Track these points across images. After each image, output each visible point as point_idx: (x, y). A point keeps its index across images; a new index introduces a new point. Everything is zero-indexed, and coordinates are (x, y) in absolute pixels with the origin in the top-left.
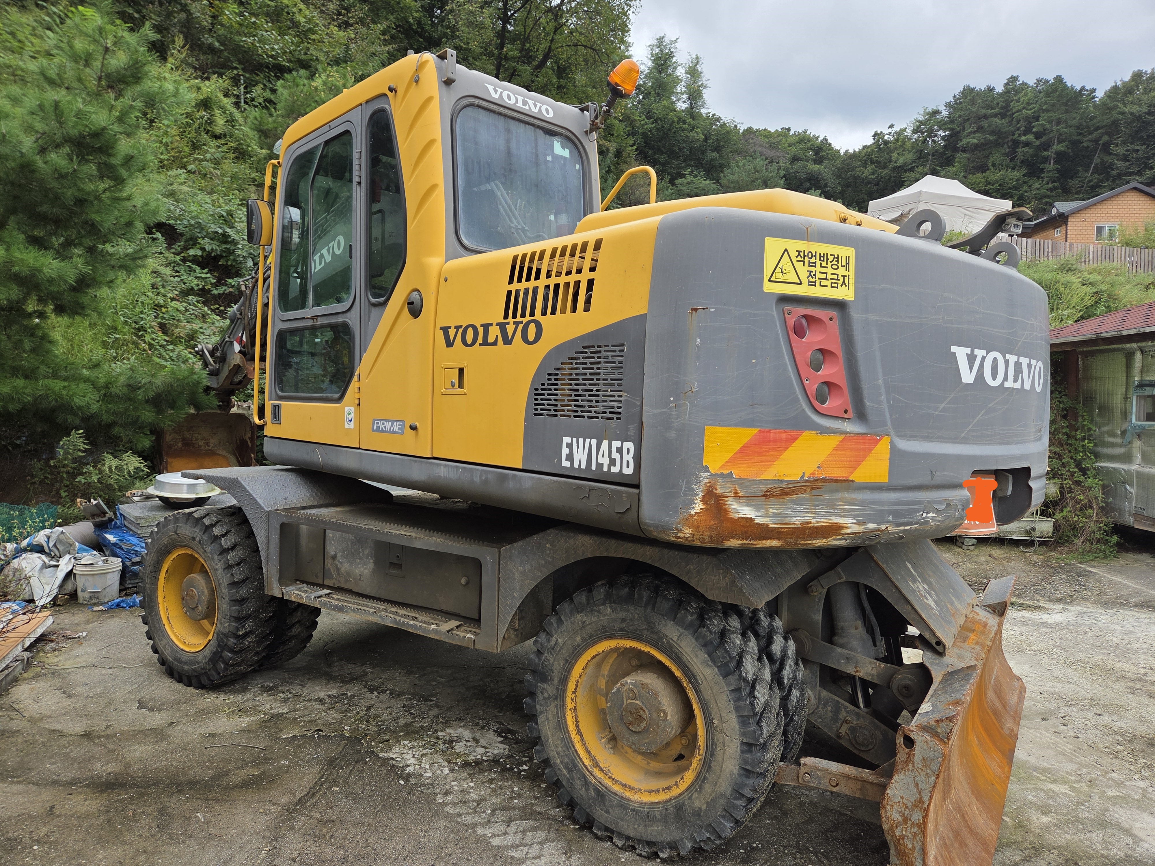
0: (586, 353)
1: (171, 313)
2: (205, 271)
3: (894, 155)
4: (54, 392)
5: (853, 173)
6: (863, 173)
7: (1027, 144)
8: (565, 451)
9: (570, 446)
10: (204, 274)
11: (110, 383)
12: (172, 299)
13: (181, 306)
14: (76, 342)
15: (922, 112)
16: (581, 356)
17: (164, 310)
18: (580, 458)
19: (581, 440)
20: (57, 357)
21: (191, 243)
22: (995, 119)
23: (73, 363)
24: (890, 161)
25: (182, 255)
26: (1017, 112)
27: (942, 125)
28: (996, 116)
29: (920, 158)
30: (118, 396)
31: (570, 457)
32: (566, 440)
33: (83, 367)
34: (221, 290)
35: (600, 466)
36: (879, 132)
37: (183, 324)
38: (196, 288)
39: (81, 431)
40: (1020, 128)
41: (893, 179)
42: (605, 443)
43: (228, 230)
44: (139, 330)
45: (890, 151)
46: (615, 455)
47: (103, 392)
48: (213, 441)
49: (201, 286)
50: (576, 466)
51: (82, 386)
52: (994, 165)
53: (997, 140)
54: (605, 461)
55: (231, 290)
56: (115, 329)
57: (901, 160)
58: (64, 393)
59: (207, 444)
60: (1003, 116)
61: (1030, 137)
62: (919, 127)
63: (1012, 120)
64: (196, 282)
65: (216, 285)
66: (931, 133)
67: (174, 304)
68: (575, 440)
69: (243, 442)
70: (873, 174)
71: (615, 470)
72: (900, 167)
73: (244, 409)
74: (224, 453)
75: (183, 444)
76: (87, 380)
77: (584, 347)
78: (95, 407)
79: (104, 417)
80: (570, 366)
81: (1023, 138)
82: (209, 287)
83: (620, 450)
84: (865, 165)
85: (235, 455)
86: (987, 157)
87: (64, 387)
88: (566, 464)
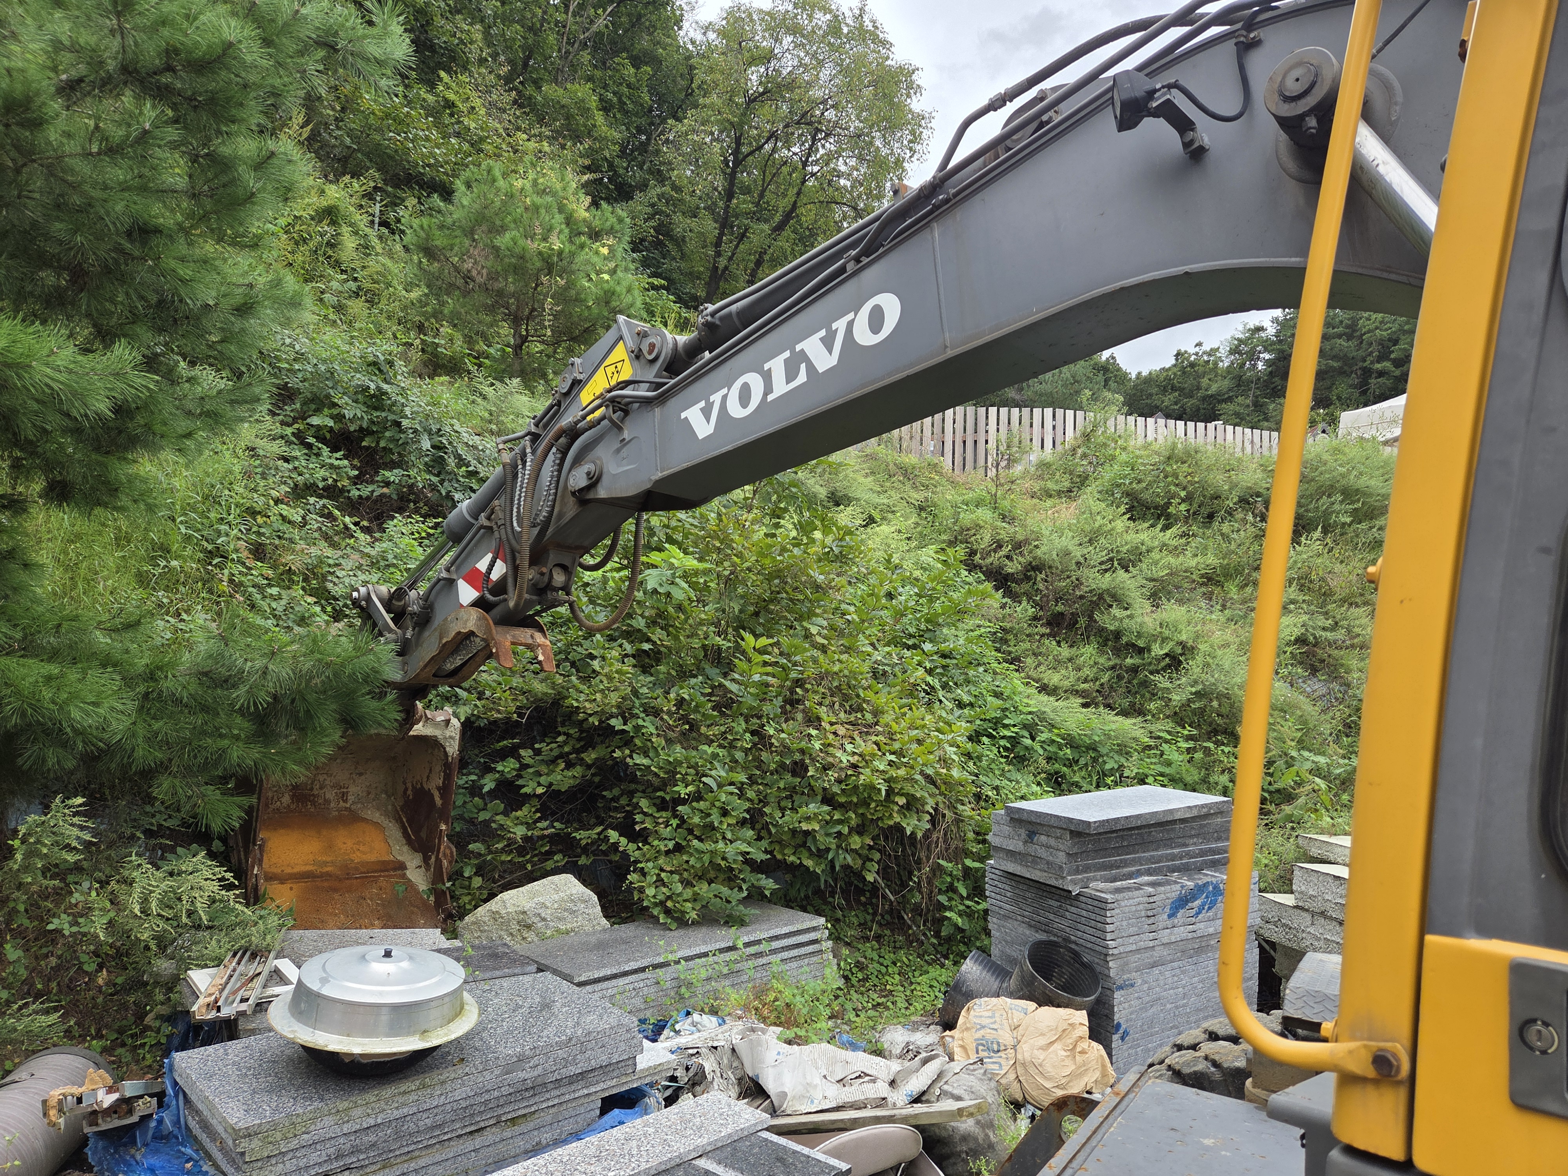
1: (276, 526)
2: (339, 455)
3: (1205, 381)
4: (18, 693)
5: (1149, 401)
6: (1163, 402)
7: (1381, 374)
10: (338, 459)
11: (160, 668)
12: (277, 502)
13: (296, 514)
14: (82, 572)
15: (1241, 328)
17: (260, 520)
20: (37, 601)
21: (313, 407)
22: (1339, 341)
23: (76, 618)
24: (1199, 388)
25: (296, 426)
26: (1369, 331)
27: (1267, 346)
28: (1340, 336)
29: (1238, 385)
30: (178, 701)
33: (99, 625)
34: (366, 490)
36: (1183, 350)
37: (298, 547)
38: (321, 485)
39: (80, 800)
40: (1372, 352)
41: (1202, 411)
43: (385, 386)
44: (211, 554)
45: (1199, 376)
47: (141, 689)
48: (355, 790)
49: (330, 481)
51: (93, 675)
52: (1339, 398)
53: (1341, 368)
55: (385, 490)
56: (165, 550)
57: (1214, 388)
58: (47, 694)
59: (344, 797)
60: (1350, 337)
61: (1387, 365)
62: (1237, 347)
63: (1361, 343)
64: (322, 473)
65: (356, 481)
66: (1253, 356)
67: (284, 509)
69: (422, 796)
70: (1176, 403)
72: (1212, 396)
73: (436, 725)
74: (376, 816)
75: (293, 797)
76: (107, 662)
78: (119, 726)
79: (139, 753)
81: (1378, 366)
82: (346, 482)
84: (1164, 390)
85: (399, 820)
86: (1329, 388)
87: (49, 679)
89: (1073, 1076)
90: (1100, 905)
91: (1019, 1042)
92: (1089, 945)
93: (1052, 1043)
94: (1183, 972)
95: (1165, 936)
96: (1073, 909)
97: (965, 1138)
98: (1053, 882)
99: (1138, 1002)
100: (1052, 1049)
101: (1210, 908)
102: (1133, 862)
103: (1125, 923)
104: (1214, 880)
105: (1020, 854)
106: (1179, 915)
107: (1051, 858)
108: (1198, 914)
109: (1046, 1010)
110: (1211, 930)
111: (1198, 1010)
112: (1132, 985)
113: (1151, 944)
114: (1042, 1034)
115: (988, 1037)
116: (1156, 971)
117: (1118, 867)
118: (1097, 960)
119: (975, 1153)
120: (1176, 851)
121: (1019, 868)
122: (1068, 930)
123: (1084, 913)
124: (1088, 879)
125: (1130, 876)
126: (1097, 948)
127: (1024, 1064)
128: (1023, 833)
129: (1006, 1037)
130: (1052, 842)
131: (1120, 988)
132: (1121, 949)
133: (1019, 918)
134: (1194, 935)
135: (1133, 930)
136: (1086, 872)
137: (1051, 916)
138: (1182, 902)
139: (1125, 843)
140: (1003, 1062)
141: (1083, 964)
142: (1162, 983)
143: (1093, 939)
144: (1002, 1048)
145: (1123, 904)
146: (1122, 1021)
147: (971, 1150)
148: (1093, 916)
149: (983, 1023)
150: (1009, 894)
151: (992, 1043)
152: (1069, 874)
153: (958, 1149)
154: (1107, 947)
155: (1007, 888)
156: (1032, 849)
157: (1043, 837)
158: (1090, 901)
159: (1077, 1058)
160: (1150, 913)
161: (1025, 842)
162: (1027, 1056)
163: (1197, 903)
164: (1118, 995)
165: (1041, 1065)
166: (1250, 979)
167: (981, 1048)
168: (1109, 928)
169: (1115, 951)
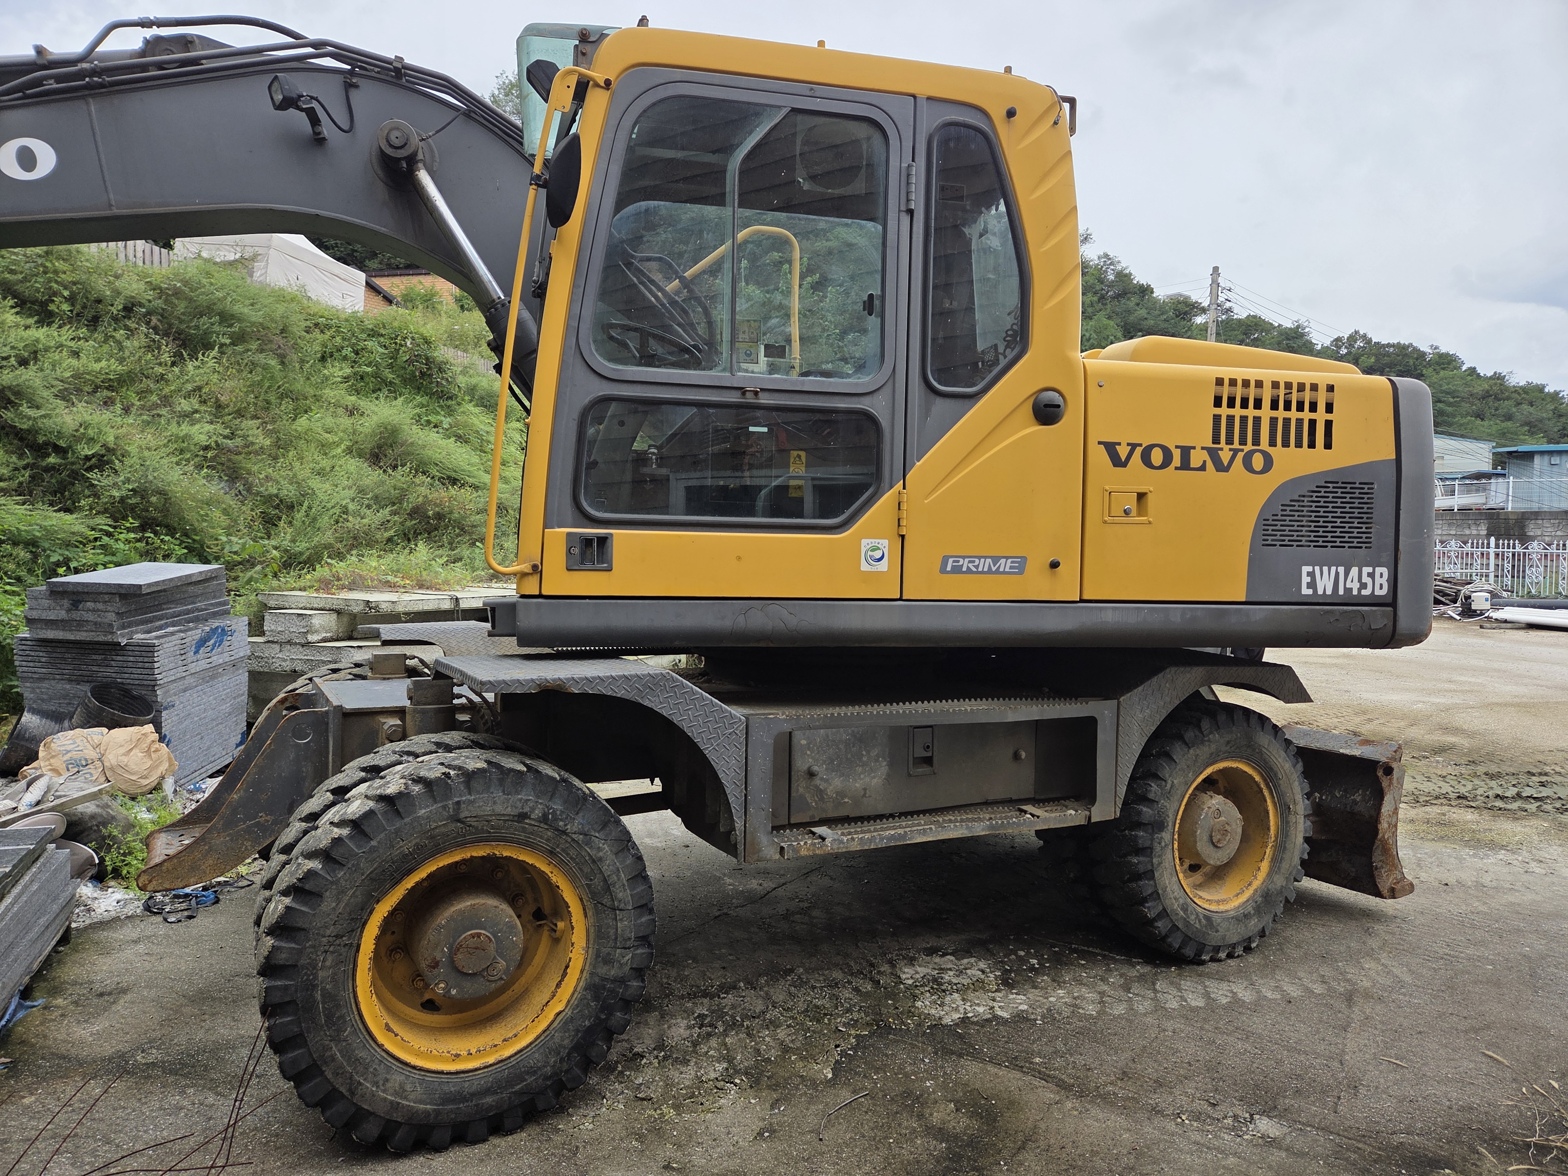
0: (1329, 487)
8: (1306, 579)
9: (1311, 574)
16: (1323, 490)
18: (1325, 585)
19: (1325, 569)
31: (1312, 585)
32: (1306, 569)
35: (1348, 591)
42: (1354, 571)
46: (1366, 579)
50: (1320, 592)
54: (1355, 586)
68: (1317, 568)
71: (1366, 592)
77: (1326, 482)
80: (1310, 499)
83: (1371, 575)
88: (1306, 591)
89: (151, 769)
90: (147, 649)
91: (103, 755)
92: (137, 682)
93: (131, 749)
94: (204, 693)
95: (193, 668)
96: (119, 658)
97: (93, 817)
98: (102, 638)
99: (176, 718)
100: (132, 754)
101: (219, 645)
102: (160, 618)
103: (166, 661)
104: (222, 625)
105: (62, 621)
106: (201, 652)
107: (99, 619)
108: (212, 650)
109: (116, 731)
110: (221, 661)
111: (213, 720)
112: (173, 706)
113: (184, 674)
114: (121, 746)
115: (75, 757)
116: (188, 694)
117: (151, 622)
118: (144, 692)
119: (105, 824)
120: (190, 607)
121: (61, 633)
122: (114, 675)
123: (131, 659)
124: (132, 632)
125: (160, 628)
126: (145, 683)
127: (112, 769)
128: (66, 603)
129: (91, 754)
130: (100, 606)
131: (166, 709)
132: (165, 680)
133: (58, 677)
134: (211, 665)
135: (171, 666)
136: (129, 627)
137: (95, 668)
138: (202, 642)
139: (156, 603)
140: (93, 772)
141: (134, 698)
142: (191, 702)
143: (141, 677)
144: (90, 762)
145: (165, 646)
146: (167, 733)
147: (100, 823)
148: (141, 659)
149: (68, 749)
150: (43, 660)
151: (80, 760)
152: (118, 629)
153: (90, 825)
154: (156, 680)
155: (41, 654)
156: (76, 615)
157: (89, 603)
158: (137, 648)
159: (153, 755)
160: (182, 652)
161: (68, 611)
162: (114, 762)
163: (212, 642)
164: (164, 714)
165: (126, 765)
166: (243, 695)
167: (70, 766)
168: (156, 665)
169: (161, 682)
